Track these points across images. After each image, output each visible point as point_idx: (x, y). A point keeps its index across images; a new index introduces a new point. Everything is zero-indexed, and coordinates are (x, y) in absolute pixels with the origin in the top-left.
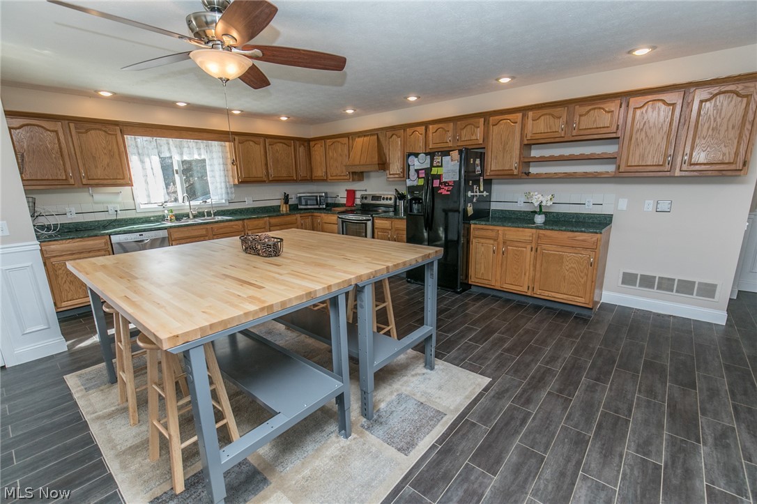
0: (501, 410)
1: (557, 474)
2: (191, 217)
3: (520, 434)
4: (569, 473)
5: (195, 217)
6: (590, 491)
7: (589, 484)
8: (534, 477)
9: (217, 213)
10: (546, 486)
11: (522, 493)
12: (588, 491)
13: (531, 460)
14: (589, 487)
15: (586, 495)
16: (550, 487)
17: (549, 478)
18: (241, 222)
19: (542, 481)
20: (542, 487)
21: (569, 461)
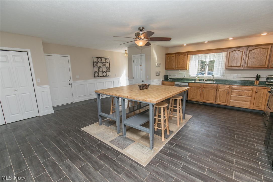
0: (124, 165)
1: (90, 172)
2: (204, 80)
3: (110, 167)
4: (89, 176)
5: (206, 80)
6: (80, 178)
7: (83, 180)
8: (92, 166)
9: (214, 81)
10: (88, 168)
11: (89, 162)
12: (81, 178)
13: (98, 167)
14: (82, 179)
15: (80, 177)
16: (87, 168)
17: (90, 169)
18: (216, 85)
19: (90, 167)
20: (88, 167)
21: (93, 178)
